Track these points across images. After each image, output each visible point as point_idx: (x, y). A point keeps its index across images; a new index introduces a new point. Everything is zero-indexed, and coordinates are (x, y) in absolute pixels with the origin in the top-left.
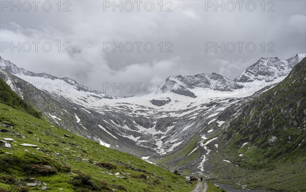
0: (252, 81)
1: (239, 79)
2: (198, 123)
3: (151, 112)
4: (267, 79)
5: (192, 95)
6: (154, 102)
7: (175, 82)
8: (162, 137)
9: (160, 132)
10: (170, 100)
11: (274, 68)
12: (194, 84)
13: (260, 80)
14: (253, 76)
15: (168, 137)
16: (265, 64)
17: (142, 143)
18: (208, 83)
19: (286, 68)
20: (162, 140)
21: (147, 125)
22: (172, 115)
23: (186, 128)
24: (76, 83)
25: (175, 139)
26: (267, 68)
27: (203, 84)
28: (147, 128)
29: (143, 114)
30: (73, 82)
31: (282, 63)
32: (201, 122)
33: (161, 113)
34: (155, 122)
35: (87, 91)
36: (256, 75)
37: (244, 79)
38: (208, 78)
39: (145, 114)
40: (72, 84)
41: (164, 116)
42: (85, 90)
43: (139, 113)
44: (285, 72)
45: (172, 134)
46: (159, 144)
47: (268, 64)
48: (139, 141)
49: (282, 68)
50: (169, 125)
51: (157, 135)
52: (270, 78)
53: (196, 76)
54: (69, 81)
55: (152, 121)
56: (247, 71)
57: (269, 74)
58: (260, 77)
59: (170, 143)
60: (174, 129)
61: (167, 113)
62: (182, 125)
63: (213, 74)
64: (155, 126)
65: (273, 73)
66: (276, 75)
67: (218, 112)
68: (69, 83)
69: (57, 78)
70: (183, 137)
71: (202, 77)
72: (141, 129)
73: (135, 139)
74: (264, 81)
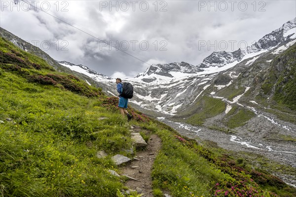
0: (208, 67)
1: (199, 66)
2: (191, 90)
3: (145, 86)
4: (219, 65)
5: (170, 76)
6: (144, 80)
7: (157, 68)
8: (159, 102)
9: (155, 99)
10: (156, 79)
11: (224, 58)
12: (169, 70)
13: (214, 66)
14: (209, 64)
15: (164, 102)
16: (217, 56)
17: (145, 106)
18: (179, 68)
19: (232, 58)
20: (160, 104)
21: (144, 94)
22: (162, 87)
23: (179, 95)
24: (88, 68)
25: (171, 103)
26: (219, 58)
27: (175, 69)
28: (144, 96)
29: (139, 87)
30: (86, 68)
31: (229, 55)
32: (194, 89)
33: (153, 86)
34: (150, 92)
35: (96, 74)
36: (211, 63)
37: (203, 66)
38: (179, 65)
39: (141, 87)
40: (85, 69)
41: (156, 88)
42: (95, 74)
43: (136, 86)
44: (231, 60)
45: (167, 100)
46: (158, 107)
47: (218, 56)
48: (142, 105)
49: (229, 58)
50: (161, 93)
51: (154, 101)
52: (221, 64)
53: (170, 64)
54: (83, 67)
55: (148, 91)
56: (204, 61)
57: (220, 62)
58: (214, 64)
59: (168, 106)
60: (168, 96)
61: (158, 86)
62: (174, 93)
63: (182, 62)
64: (150, 94)
65: (223, 61)
66: (225, 63)
67: (205, 81)
68: (83, 68)
69: (74, 65)
70: (180, 101)
71: (175, 64)
72: (140, 97)
73: (139, 104)
74: (217, 67)
